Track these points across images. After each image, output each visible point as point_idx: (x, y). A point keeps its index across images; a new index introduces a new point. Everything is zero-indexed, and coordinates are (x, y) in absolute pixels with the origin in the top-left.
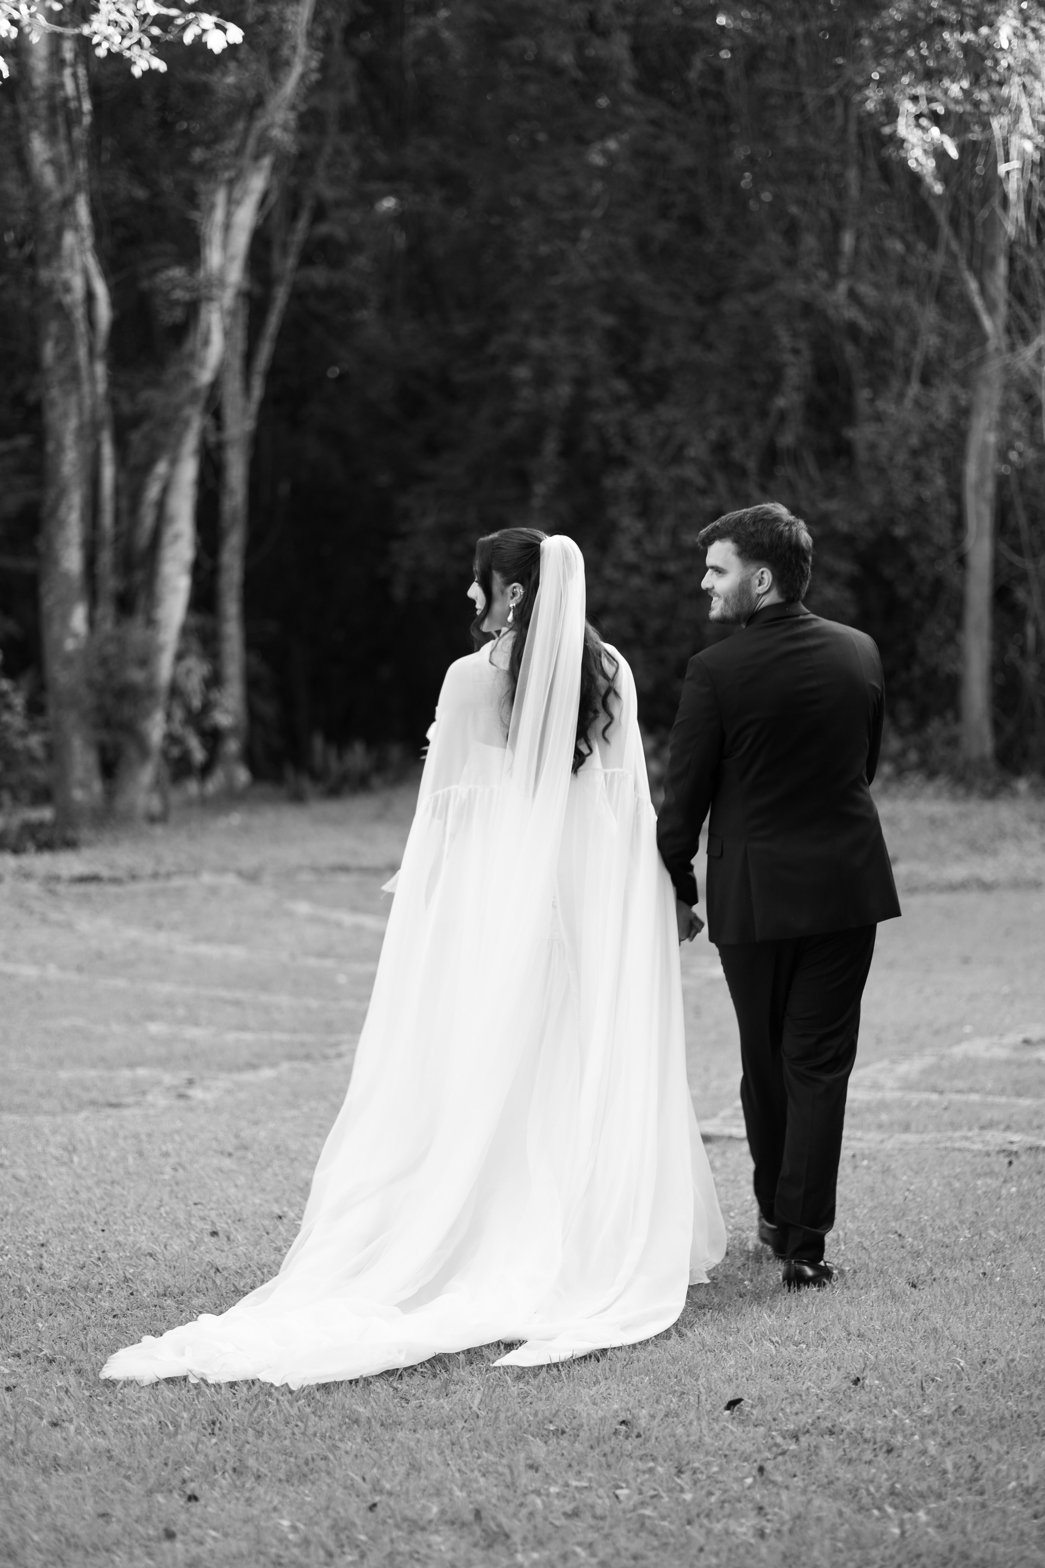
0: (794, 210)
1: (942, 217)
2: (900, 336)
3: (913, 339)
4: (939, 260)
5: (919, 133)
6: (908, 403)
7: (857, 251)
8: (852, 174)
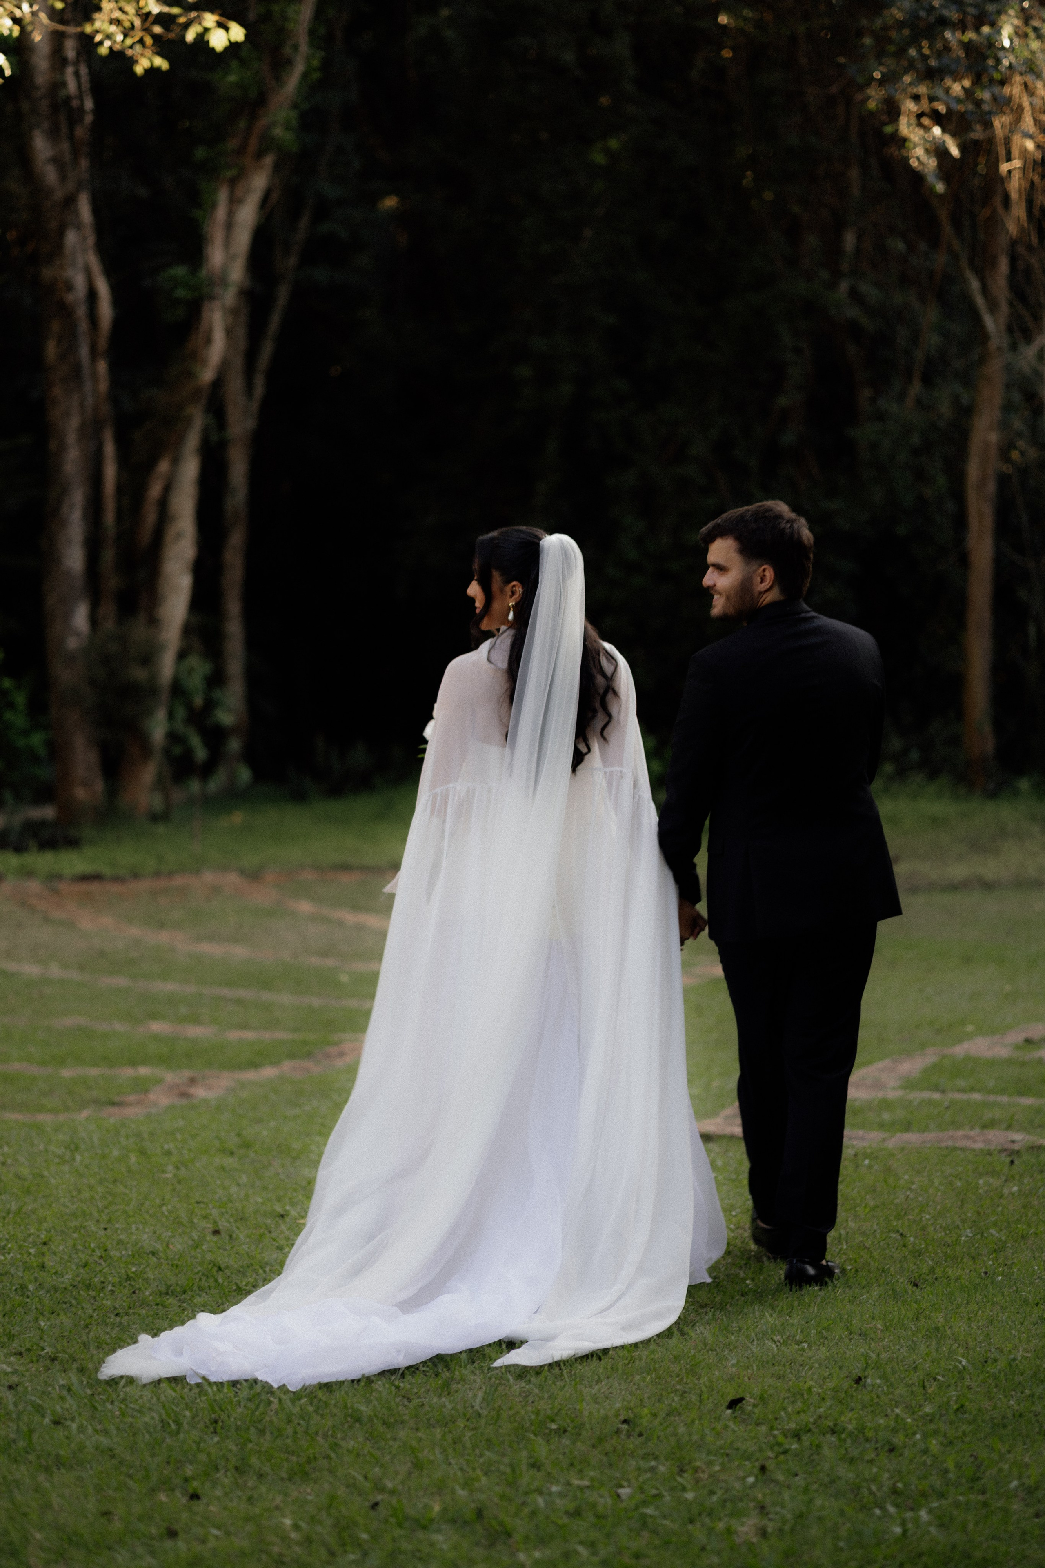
0: (796, 209)
1: (944, 216)
2: (902, 335)
3: (915, 338)
4: (941, 259)
5: (921, 132)
6: (910, 402)
7: (858, 250)
8: (854, 174)
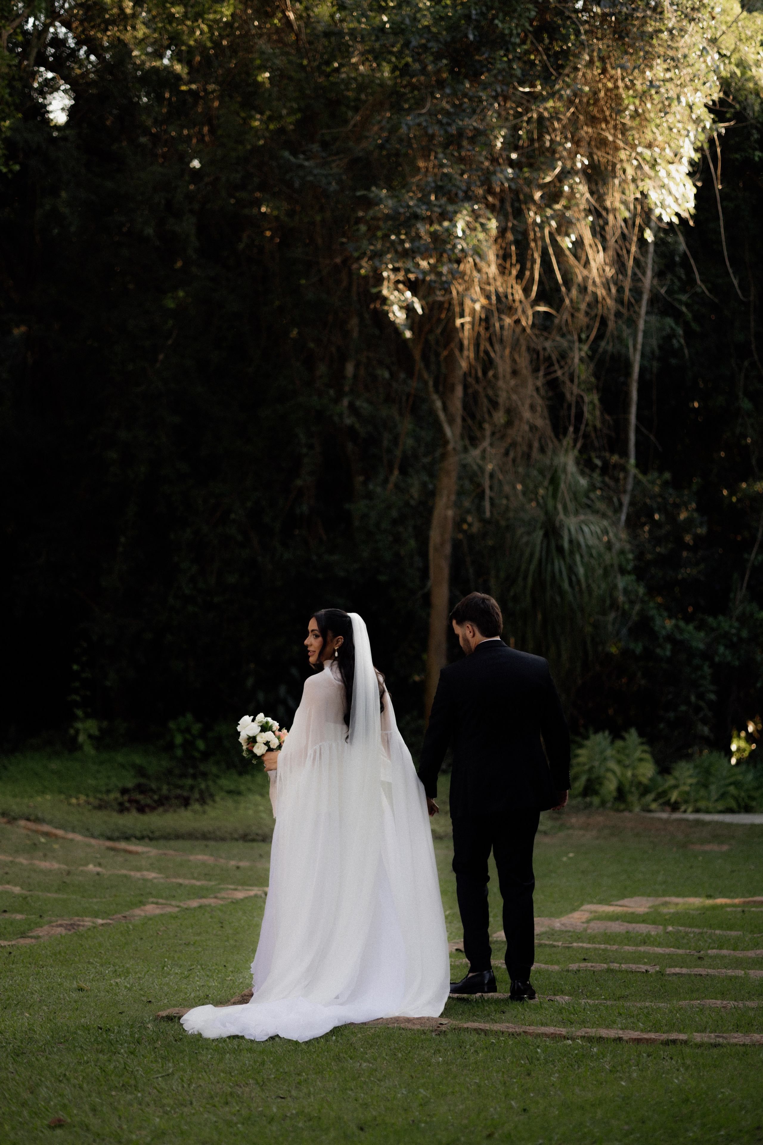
0: (312, 345)
1: (417, 354)
2: (386, 438)
3: (395, 440)
4: (414, 384)
5: (396, 293)
6: (390, 486)
7: (355, 376)
8: (354, 322)
